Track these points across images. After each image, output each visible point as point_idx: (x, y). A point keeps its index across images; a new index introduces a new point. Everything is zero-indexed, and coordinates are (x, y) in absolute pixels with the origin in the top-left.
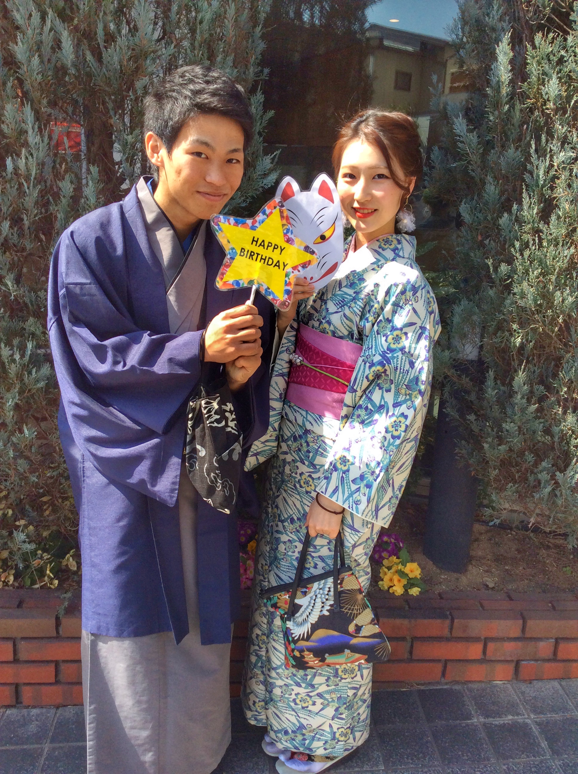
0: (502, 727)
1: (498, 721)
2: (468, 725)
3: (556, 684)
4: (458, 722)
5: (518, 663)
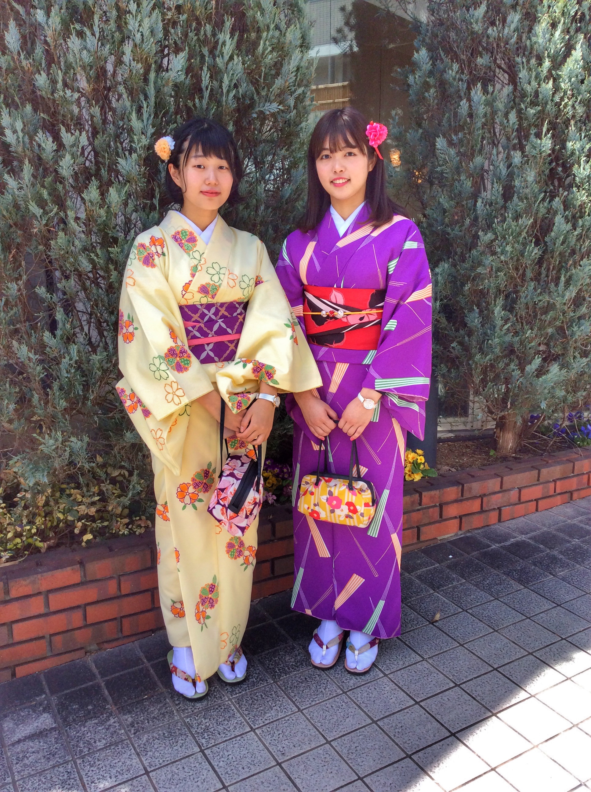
0: (512, 545)
1: (508, 543)
2: (492, 549)
3: (522, 519)
4: (485, 550)
5: (499, 509)
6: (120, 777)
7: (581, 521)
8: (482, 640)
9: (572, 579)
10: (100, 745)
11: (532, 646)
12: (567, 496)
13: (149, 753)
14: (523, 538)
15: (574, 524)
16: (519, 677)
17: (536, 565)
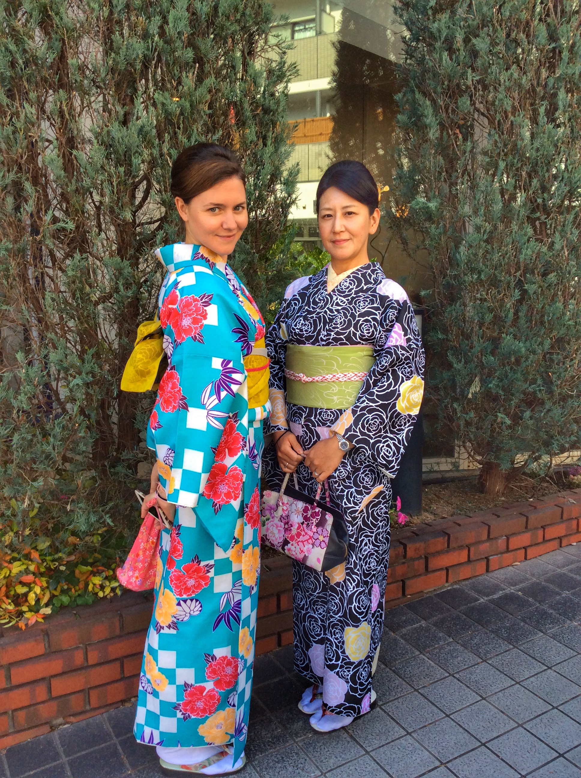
0: (500, 598)
1: (495, 596)
2: (480, 603)
3: (510, 568)
4: (473, 604)
5: (487, 558)
7: (571, 571)
8: (469, 709)
9: (563, 637)
11: (522, 716)
12: (556, 543)
14: (511, 590)
15: (565, 574)
16: (508, 753)
17: (524, 621)
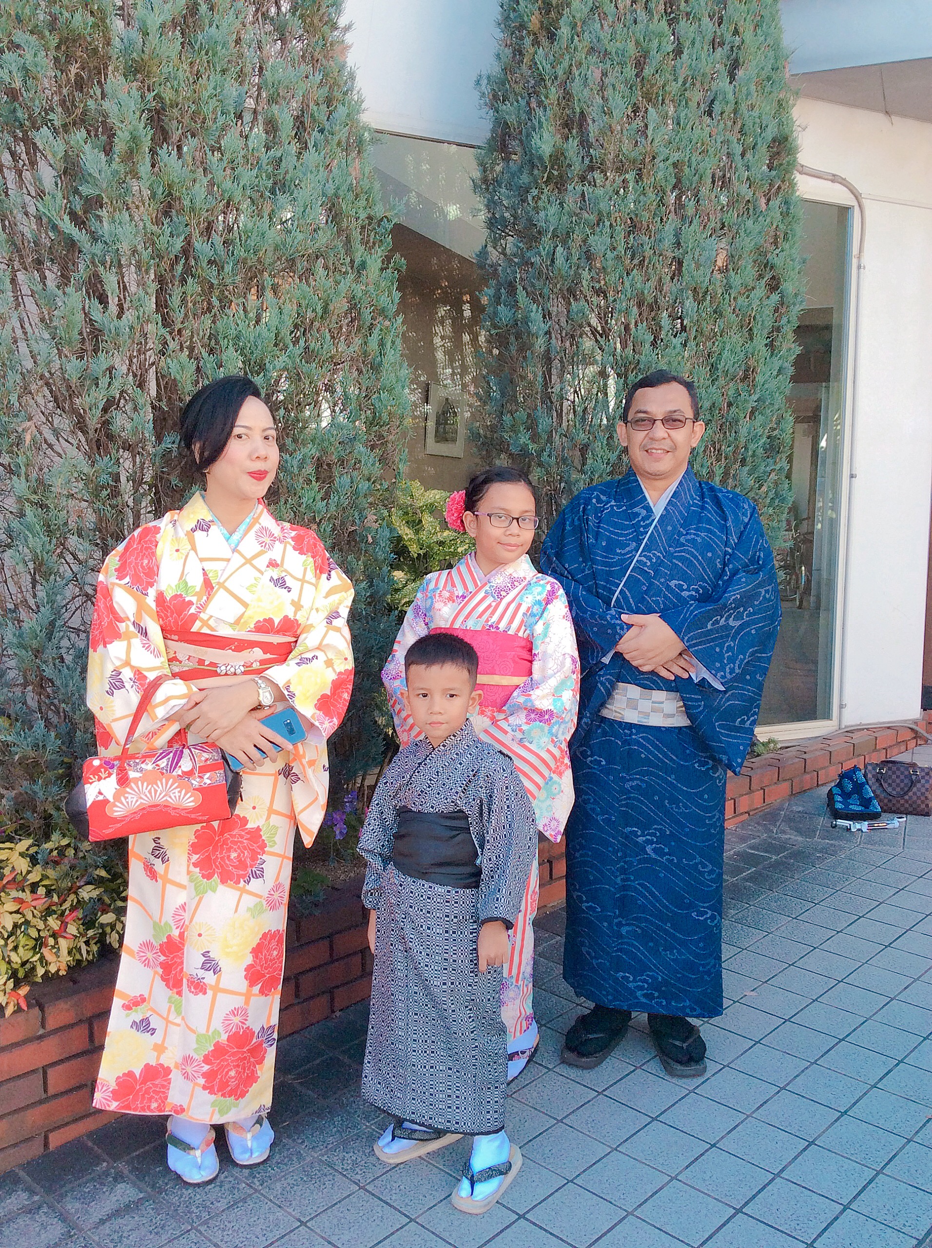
6: (271, 1235)
10: (222, 1205)
13: (294, 1203)
